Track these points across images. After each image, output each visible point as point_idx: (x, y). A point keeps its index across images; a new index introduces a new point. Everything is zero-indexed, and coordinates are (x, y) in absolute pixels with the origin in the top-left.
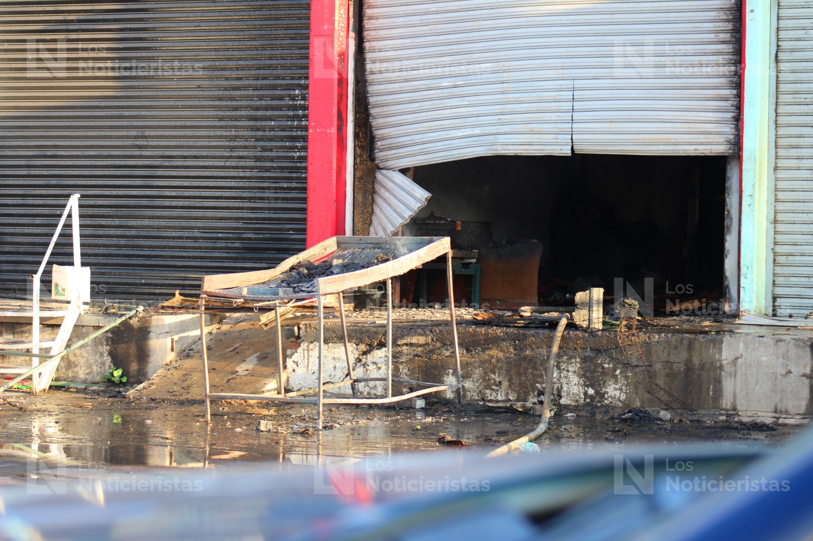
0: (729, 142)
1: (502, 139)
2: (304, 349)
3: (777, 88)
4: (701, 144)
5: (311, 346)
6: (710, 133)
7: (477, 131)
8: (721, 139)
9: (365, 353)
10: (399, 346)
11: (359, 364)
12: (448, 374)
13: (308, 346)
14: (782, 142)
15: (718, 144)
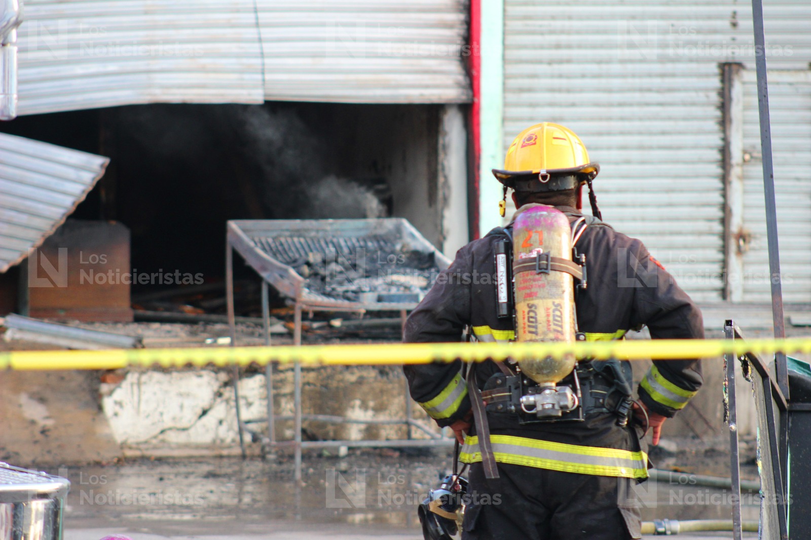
0: (459, 85)
1: (159, 78)
2: (132, 384)
3: (504, 10)
4: (427, 87)
5: (144, 378)
6: (435, 72)
7: (112, 67)
8: (449, 80)
9: (226, 384)
10: (282, 371)
11: (219, 400)
12: (353, 407)
13: (139, 379)
14: (512, 83)
15: (446, 87)
